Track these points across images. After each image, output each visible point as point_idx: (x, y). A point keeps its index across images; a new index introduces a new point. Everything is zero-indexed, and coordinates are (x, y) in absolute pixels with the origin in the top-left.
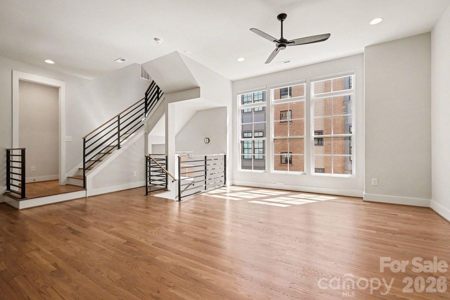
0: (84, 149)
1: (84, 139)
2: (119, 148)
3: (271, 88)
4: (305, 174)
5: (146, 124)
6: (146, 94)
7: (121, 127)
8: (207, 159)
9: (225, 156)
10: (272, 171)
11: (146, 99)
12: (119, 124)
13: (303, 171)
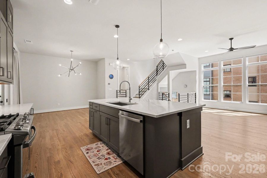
0: (139, 90)
1: (139, 87)
2: (149, 90)
3: (221, 61)
4: (243, 103)
5: (157, 79)
6: (157, 67)
7: (149, 81)
8: (189, 94)
9: (195, 93)
10: (222, 100)
11: (157, 69)
12: (149, 80)
13: (241, 101)
